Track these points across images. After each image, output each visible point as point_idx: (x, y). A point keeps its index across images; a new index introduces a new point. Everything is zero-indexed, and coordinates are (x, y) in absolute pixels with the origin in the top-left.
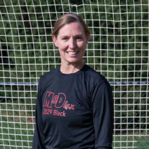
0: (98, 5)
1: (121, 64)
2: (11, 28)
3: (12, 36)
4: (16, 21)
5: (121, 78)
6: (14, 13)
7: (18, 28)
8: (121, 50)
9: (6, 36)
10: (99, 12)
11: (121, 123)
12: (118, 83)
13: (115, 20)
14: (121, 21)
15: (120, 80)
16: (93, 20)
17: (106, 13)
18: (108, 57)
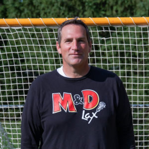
0: (124, 38)
1: (144, 90)
2: (48, 58)
3: (49, 65)
4: (53, 52)
5: (144, 102)
6: (51, 45)
7: (54, 58)
8: (144, 77)
9: (43, 65)
10: (124, 44)
11: (144, 141)
12: (141, 105)
13: (138, 51)
14: (144, 52)
15: (142, 103)
16: (119, 51)
17: (130, 45)
18: (132, 83)
